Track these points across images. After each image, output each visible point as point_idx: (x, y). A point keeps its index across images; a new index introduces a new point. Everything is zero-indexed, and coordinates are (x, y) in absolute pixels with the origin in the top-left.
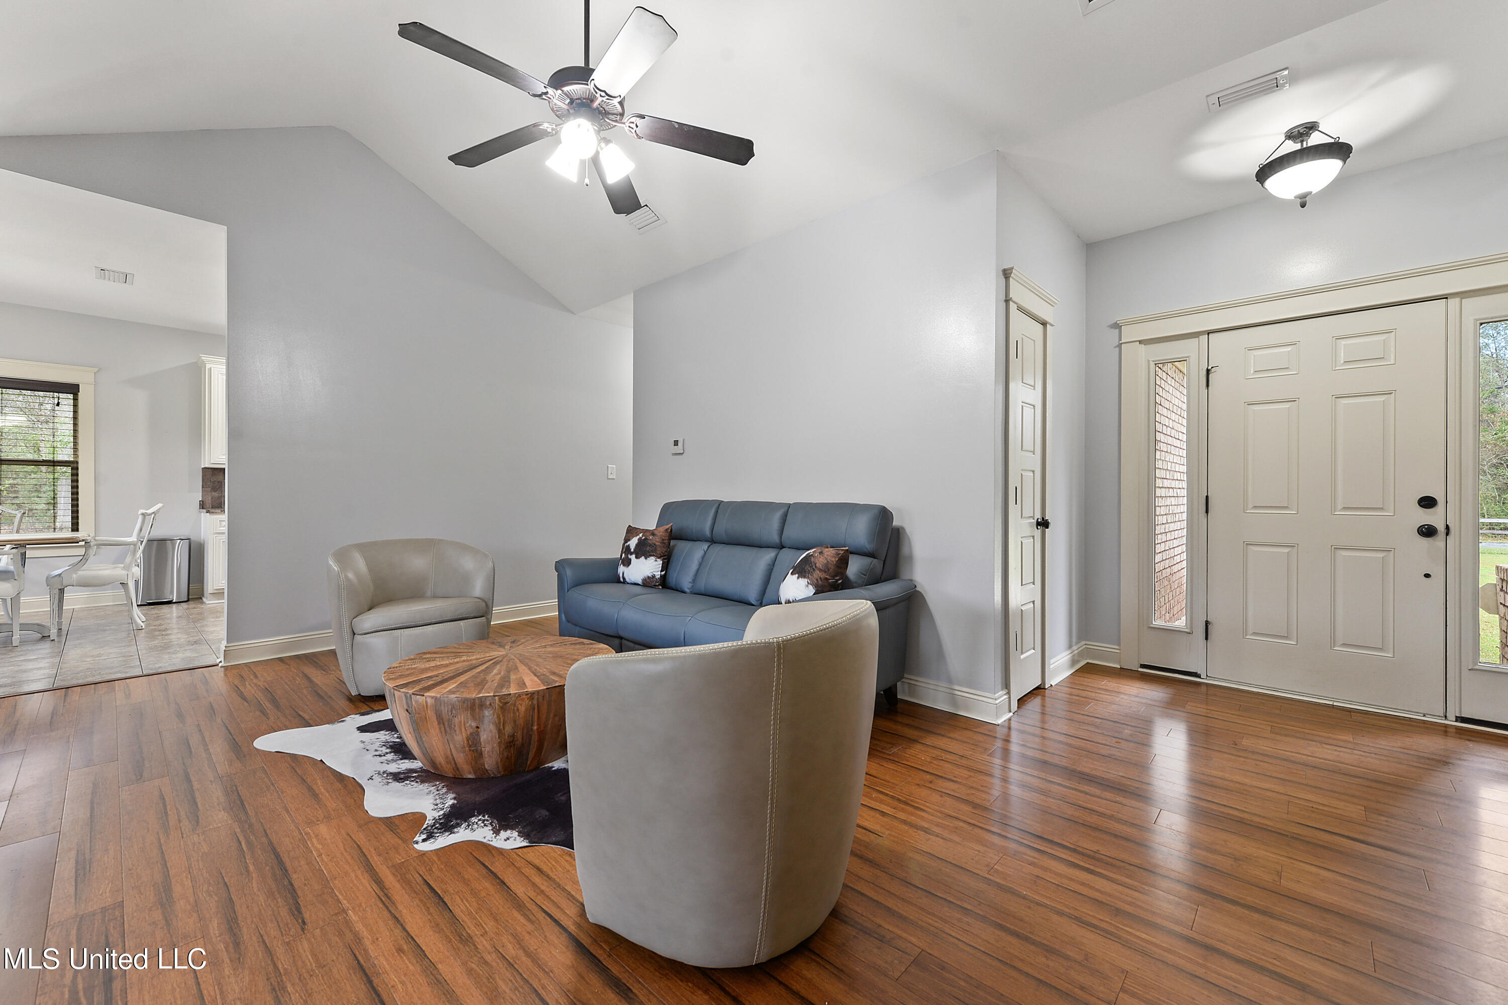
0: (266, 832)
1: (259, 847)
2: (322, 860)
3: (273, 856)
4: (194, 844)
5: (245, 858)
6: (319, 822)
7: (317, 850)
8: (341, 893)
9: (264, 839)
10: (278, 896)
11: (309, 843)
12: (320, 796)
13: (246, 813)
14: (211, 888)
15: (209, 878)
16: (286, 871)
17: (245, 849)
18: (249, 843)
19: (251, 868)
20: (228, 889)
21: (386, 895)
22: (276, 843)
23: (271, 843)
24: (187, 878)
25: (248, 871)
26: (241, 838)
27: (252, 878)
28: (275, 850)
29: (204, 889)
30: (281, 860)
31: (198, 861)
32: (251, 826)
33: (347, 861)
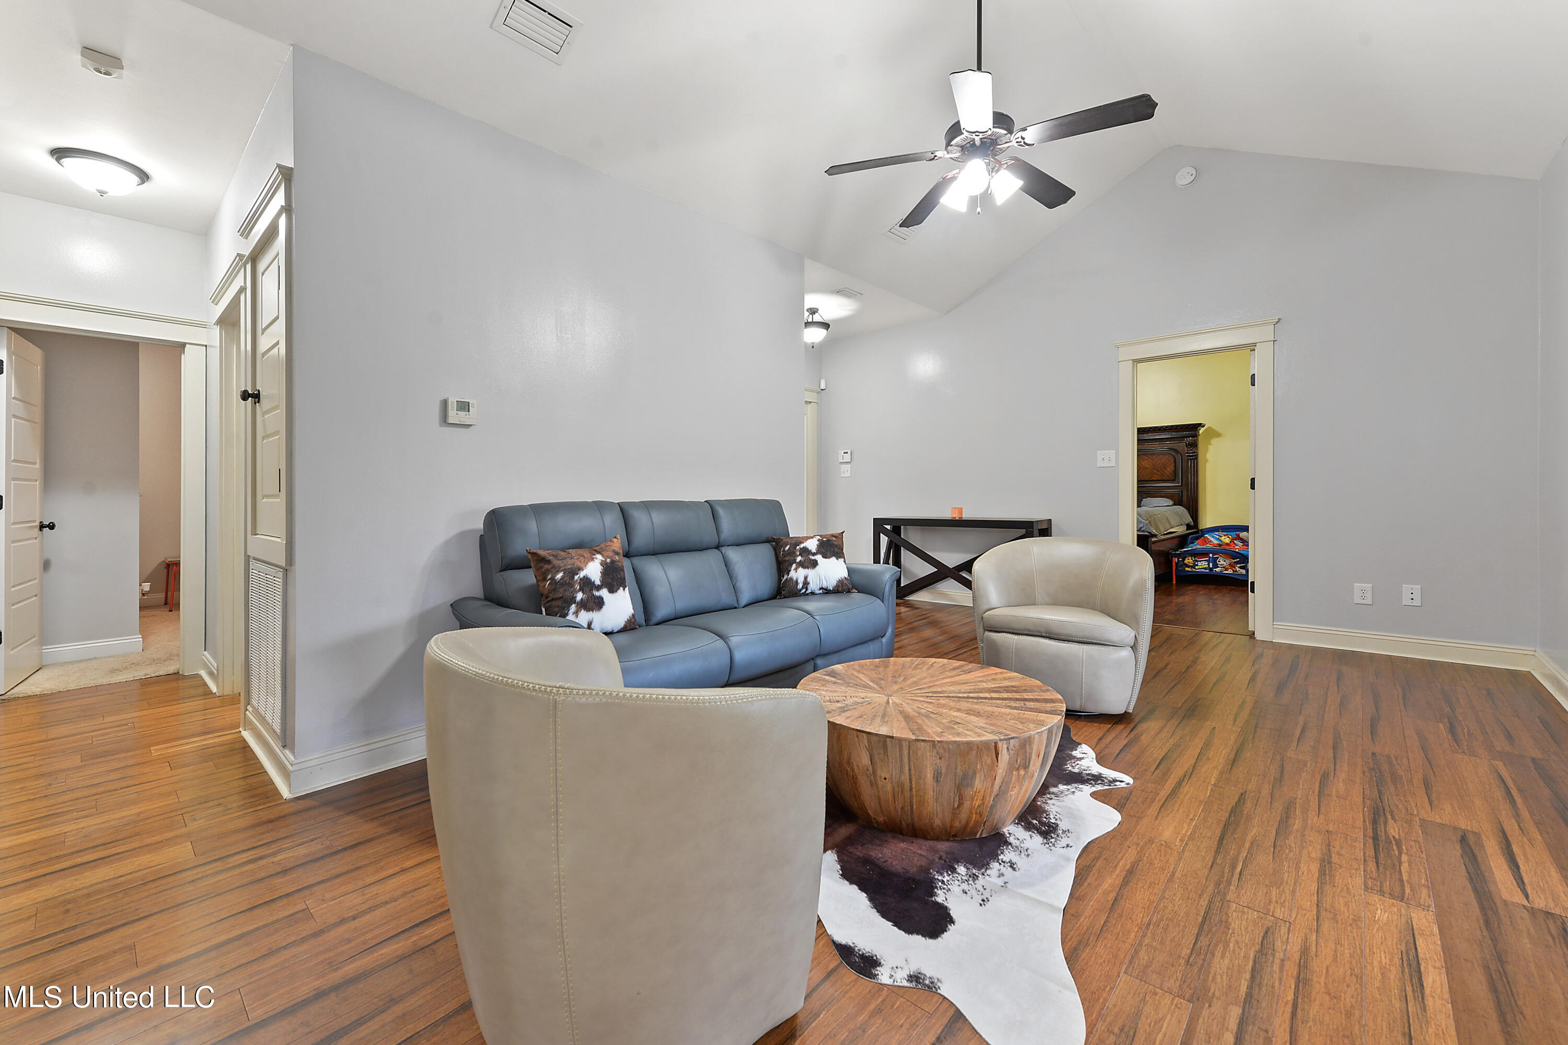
0: (1212, 866)
1: (1229, 857)
2: (1195, 816)
3: (1225, 842)
4: (1283, 905)
5: (1247, 856)
6: (1163, 843)
7: (1189, 824)
8: (1206, 793)
9: (1219, 861)
10: (1244, 815)
11: (1189, 833)
12: (1127, 867)
13: (1210, 903)
14: (1287, 852)
15: (1285, 861)
16: (1225, 826)
17: (1241, 864)
18: (1233, 867)
19: (1247, 845)
20: (1275, 841)
21: (1185, 776)
22: (1212, 851)
23: (1217, 852)
24: (1303, 873)
25: (1252, 844)
26: (1236, 876)
27: (1252, 837)
28: (1218, 846)
29: (1293, 854)
30: (1221, 834)
31: (1287, 882)
32: (1218, 884)
33: (1180, 805)
